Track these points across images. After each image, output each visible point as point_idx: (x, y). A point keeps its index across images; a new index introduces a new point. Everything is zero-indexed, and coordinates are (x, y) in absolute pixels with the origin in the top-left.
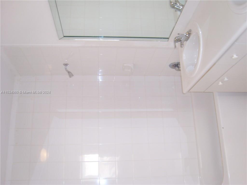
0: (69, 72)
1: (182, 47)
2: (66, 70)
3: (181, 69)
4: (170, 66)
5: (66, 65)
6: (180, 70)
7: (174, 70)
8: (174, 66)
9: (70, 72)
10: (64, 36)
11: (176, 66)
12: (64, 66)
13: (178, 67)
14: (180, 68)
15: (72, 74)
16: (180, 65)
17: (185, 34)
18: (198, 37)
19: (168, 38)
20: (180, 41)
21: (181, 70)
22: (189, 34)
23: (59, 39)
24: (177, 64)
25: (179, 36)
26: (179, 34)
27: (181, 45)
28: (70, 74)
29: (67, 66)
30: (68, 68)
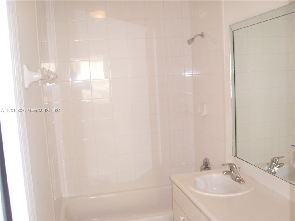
0: (193, 39)
1: (223, 172)
2: (196, 35)
3: (203, 172)
4: (206, 159)
5: (202, 35)
6: (201, 170)
7: (201, 163)
8: (207, 164)
9: (193, 41)
10: (234, 32)
11: (206, 166)
12: (201, 33)
13: (205, 169)
14: (204, 170)
15: (191, 43)
16: (208, 170)
17: (239, 176)
18: (235, 192)
19: (236, 156)
20: (231, 170)
21: (201, 172)
22: (239, 181)
23: (230, 26)
24: (208, 167)
25: (236, 168)
26: (239, 168)
27: (226, 172)
28: (191, 41)
29: (201, 37)
30: (199, 38)
